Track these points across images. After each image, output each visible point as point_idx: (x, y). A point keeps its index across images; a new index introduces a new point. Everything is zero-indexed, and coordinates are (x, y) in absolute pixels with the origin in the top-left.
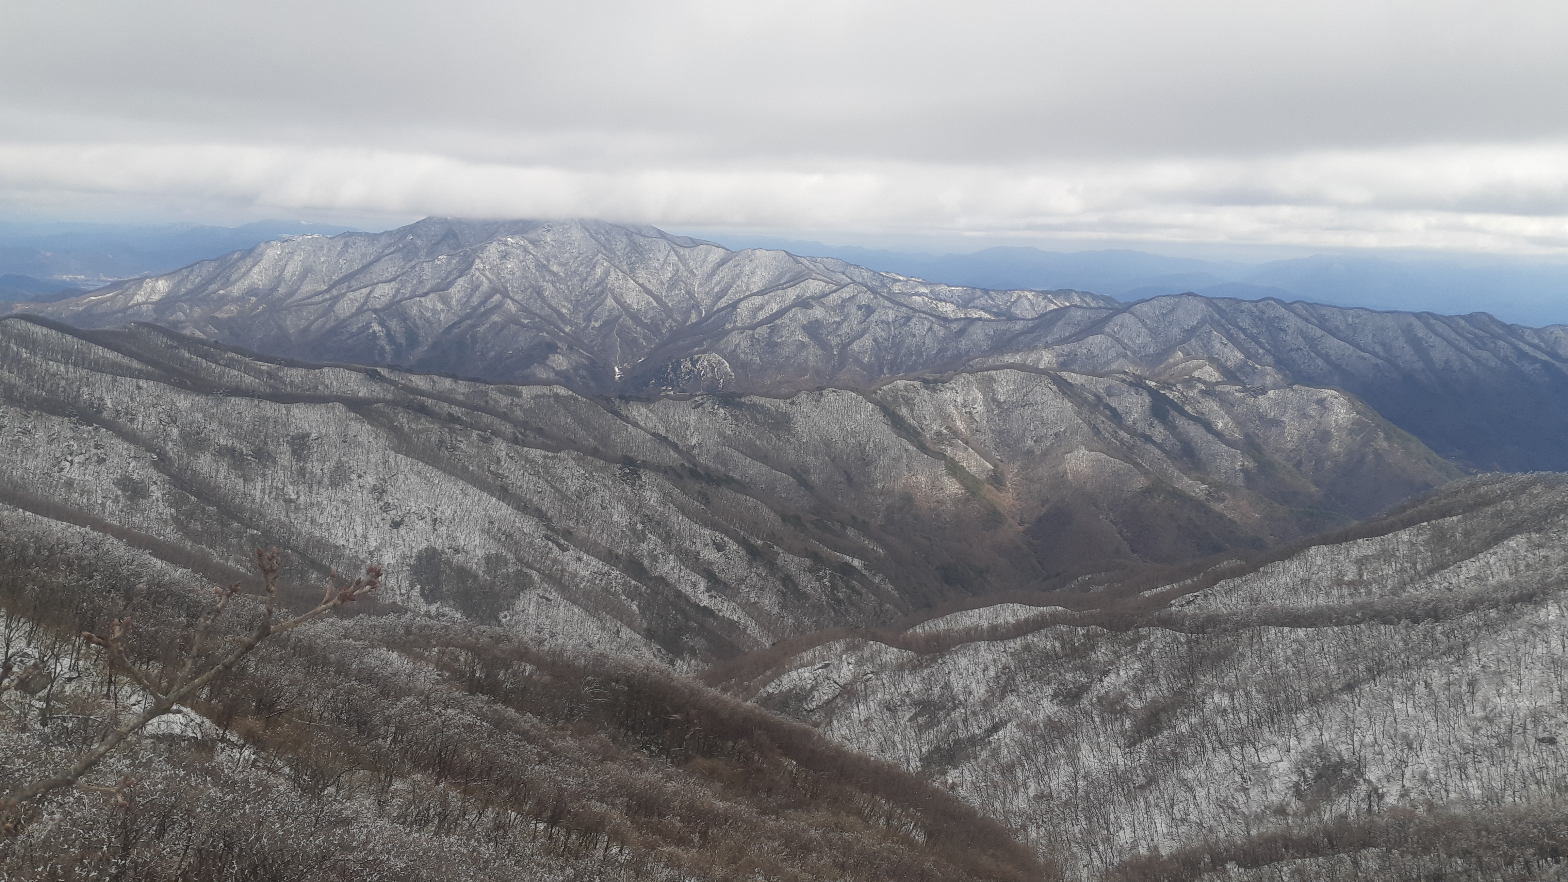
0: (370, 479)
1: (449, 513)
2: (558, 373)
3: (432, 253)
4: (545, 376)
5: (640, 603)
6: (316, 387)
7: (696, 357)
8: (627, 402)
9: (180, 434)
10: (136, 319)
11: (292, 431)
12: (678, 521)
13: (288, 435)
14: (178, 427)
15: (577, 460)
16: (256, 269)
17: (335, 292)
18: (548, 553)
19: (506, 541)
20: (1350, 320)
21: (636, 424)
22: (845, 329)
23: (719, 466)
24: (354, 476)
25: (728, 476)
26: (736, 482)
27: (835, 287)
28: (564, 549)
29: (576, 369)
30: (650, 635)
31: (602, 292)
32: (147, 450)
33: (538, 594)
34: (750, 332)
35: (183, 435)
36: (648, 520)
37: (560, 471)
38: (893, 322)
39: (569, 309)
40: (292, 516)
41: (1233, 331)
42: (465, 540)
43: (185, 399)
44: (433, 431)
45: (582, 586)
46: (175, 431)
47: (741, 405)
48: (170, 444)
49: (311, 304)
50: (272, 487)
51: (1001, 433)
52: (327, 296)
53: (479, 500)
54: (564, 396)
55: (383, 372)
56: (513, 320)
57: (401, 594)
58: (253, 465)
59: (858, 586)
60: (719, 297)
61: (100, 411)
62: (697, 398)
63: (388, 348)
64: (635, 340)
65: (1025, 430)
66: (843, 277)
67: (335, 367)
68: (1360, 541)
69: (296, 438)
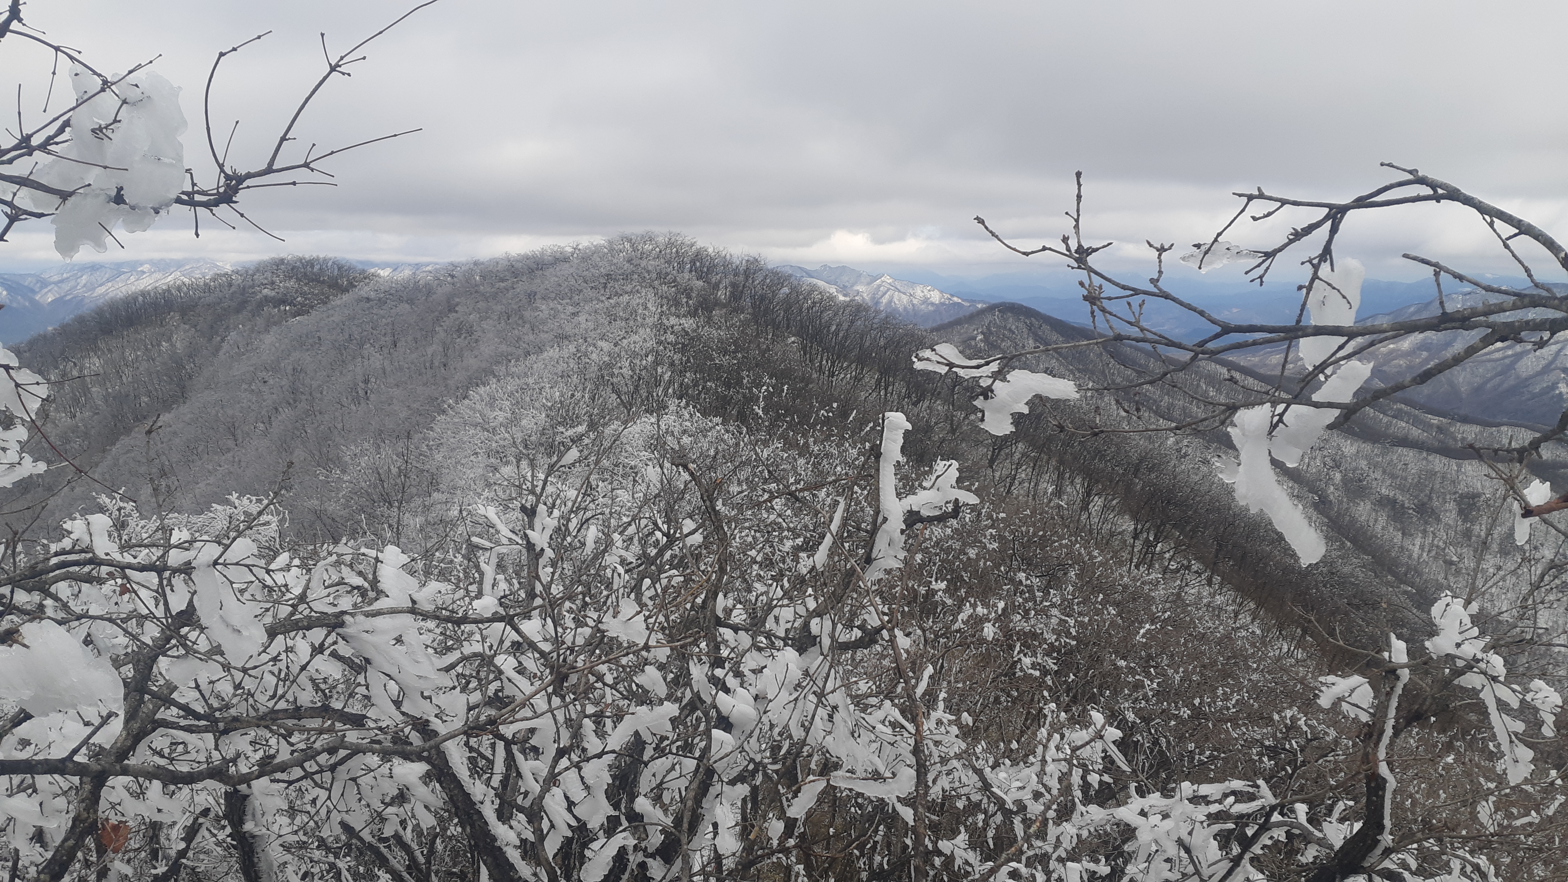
6: (1492, 446)
11: (1462, 488)
13: (1455, 493)
14: (1341, 472)
17: (1518, 349)
32: (1310, 491)
43: (1352, 445)
48: (1332, 488)
49: (1489, 361)
50: (1432, 545)
58: (1415, 519)
69: (1466, 497)
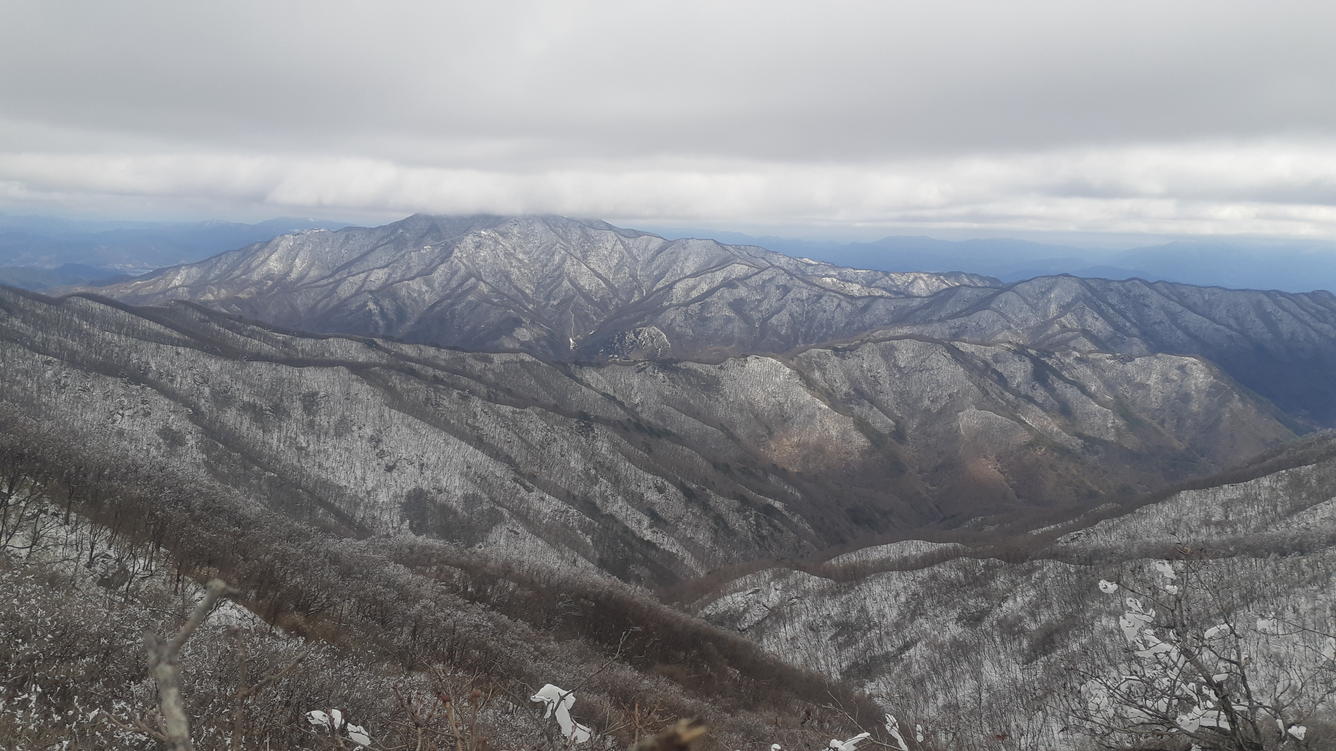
0: (368, 430)
1: (434, 459)
2: (522, 344)
3: (418, 244)
4: (511, 346)
5: (593, 537)
6: (323, 355)
7: (638, 330)
8: (581, 367)
9: (211, 393)
10: (174, 298)
11: (304, 390)
12: (625, 467)
13: (300, 393)
14: (209, 386)
15: (542, 416)
16: (274, 257)
17: (337, 277)
18: (516, 493)
19: (480, 483)
20: (1207, 298)
21: (588, 386)
22: (765, 306)
23: (659, 422)
24: (355, 428)
25: (666, 430)
26: (674, 434)
27: (757, 271)
28: (529, 490)
29: (537, 340)
30: (602, 564)
31: (559, 276)
32: (184, 406)
33: (508, 528)
34: (684, 309)
35: (214, 394)
36: (599, 466)
37: (526, 424)
38: (807, 299)
39: (532, 290)
40: (303, 461)
41: (1103, 306)
42: (446, 482)
43: (216, 363)
44: (421, 391)
45: (544, 522)
46: (207, 390)
47: (677, 370)
48: (203, 401)
49: (318, 287)
50: (286, 437)
51: (901, 394)
52: (331, 280)
53: (459, 448)
54: (529, 362)
55: (379, 342)
56: (485, 299)
57: (393, 527)
58: (271, 418)
59: (780, 525)
60: (658, 279)
61: (146, 373)
62: (640, 364)
63: (381, 323)
64: (587, 316)
65: (923, 391)
66: (764, 262)
67: (339, 337)
68: (1226, 486)
69: (307, 396)
